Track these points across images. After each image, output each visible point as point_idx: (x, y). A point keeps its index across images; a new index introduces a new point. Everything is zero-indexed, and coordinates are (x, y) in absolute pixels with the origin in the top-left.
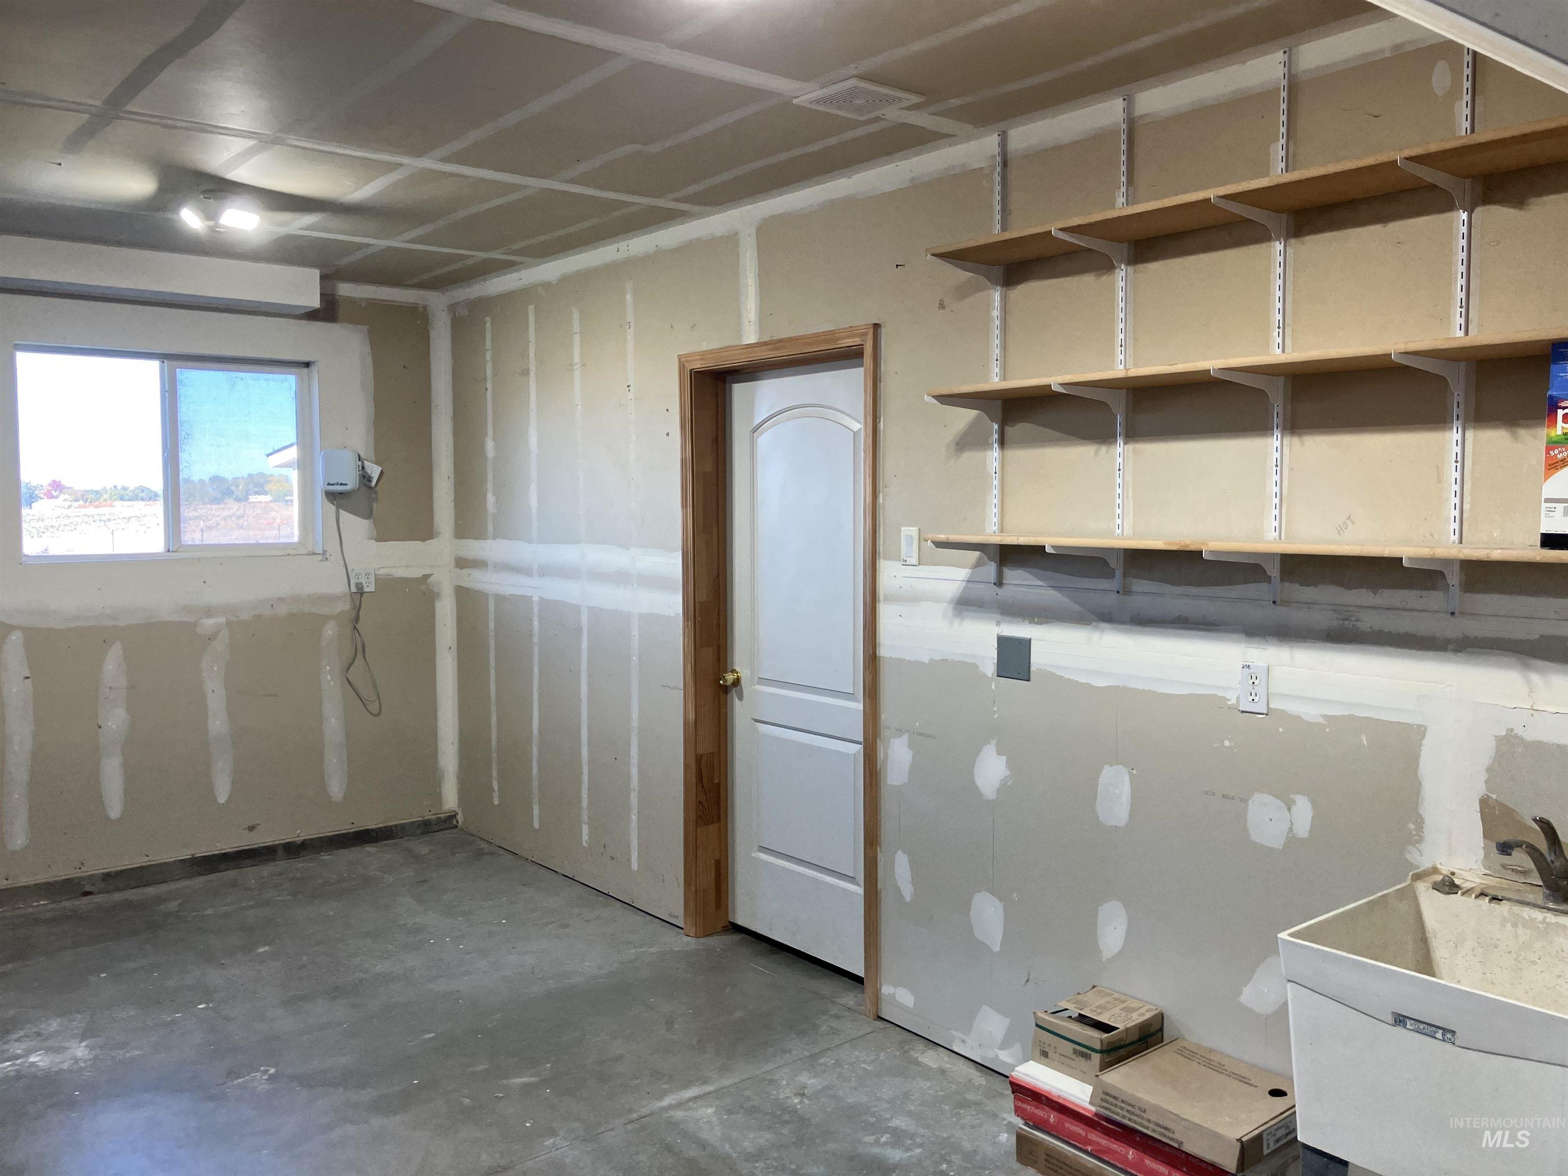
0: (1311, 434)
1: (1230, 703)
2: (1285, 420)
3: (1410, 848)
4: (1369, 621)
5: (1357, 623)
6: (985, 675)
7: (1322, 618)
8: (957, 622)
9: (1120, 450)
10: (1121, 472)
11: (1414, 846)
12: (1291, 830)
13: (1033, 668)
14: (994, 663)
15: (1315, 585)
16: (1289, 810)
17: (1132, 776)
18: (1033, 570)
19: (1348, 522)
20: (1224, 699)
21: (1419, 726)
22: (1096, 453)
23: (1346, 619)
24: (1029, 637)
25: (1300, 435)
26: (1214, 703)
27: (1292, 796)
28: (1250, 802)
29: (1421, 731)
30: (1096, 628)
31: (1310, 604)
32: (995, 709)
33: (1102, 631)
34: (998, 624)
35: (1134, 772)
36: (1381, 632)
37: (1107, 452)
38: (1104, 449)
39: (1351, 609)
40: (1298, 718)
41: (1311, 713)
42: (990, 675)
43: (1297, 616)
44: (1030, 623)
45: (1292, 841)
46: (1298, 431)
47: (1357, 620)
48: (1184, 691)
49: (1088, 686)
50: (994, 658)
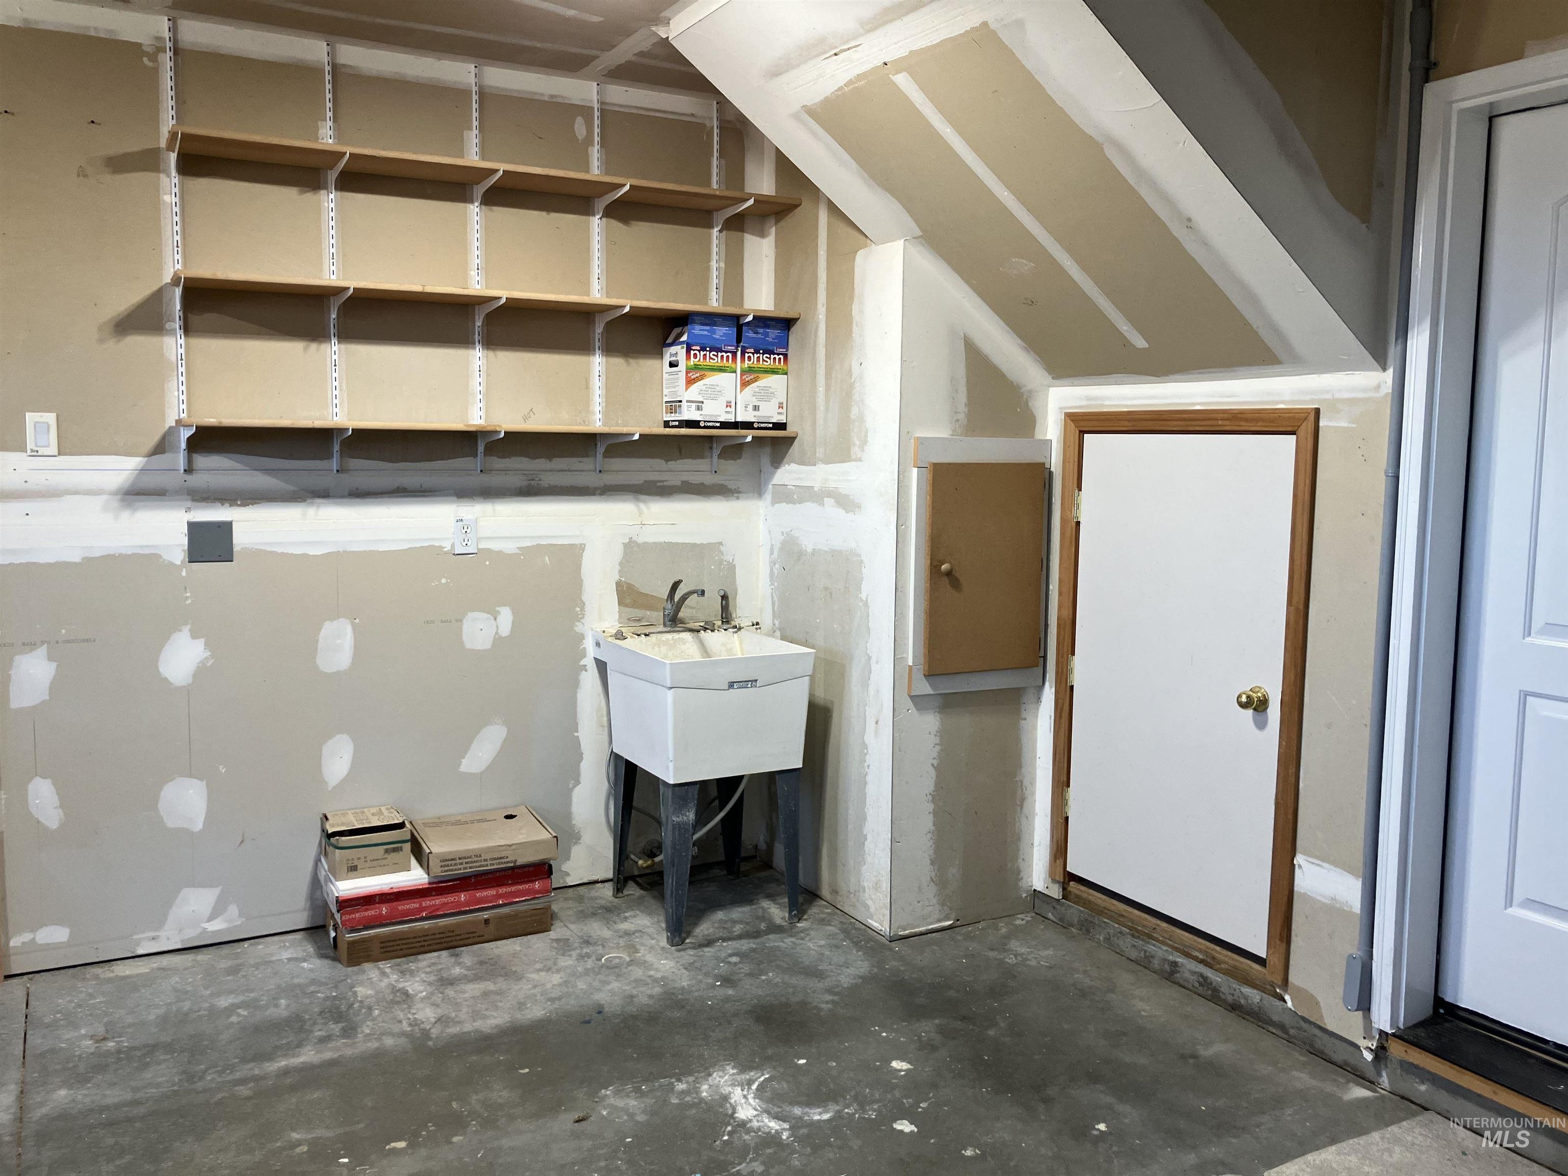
0: (502, 350)
1: (445, 549)
2: (483, 338)
3: (577, 623)
4: (548, 480)
5: (541, 482)
6: (172, 564)
7: (517, 481)
8: (125, 515)
9: (334, 350)
10: (337, 368)
11: (579, 621)
12: (497, 633)
13: (236, 548)
14: (184, 550)
15: (509, 457)
16: (495, 619)
17: (354, 626)
18: (232, 455)
19: (531, 413)
20: (441, 547)
21: (581, 545)
22: (305, 349)
23: (533, 480)
24: (230, 519)
25: (493, 350)
26: (434, 552)
27: (497, 609)
28: (464, 621)
29: (582, 547)
30: (312, 504)
31: (506, 470)
32: (188, 594)
33: (318, 507)
34: (188, 510)
35: (357, 621)
36: (556, 487)
37: (318, 350)
38: (314, 346)
39: (535, 473)
40: (500, 553)
41: (509, 547)
42: (178, 562)
43: (494, 480)
44: (231, 505)
45: (498, 640)
46: (492, 347)
47: (540, 480)
48: (406, 546)
49: (305, 556)
50: (183, 545)
